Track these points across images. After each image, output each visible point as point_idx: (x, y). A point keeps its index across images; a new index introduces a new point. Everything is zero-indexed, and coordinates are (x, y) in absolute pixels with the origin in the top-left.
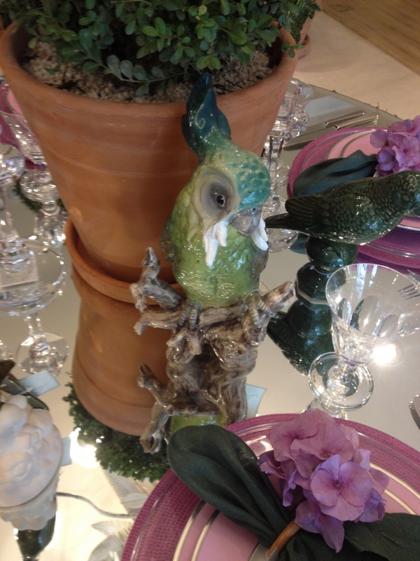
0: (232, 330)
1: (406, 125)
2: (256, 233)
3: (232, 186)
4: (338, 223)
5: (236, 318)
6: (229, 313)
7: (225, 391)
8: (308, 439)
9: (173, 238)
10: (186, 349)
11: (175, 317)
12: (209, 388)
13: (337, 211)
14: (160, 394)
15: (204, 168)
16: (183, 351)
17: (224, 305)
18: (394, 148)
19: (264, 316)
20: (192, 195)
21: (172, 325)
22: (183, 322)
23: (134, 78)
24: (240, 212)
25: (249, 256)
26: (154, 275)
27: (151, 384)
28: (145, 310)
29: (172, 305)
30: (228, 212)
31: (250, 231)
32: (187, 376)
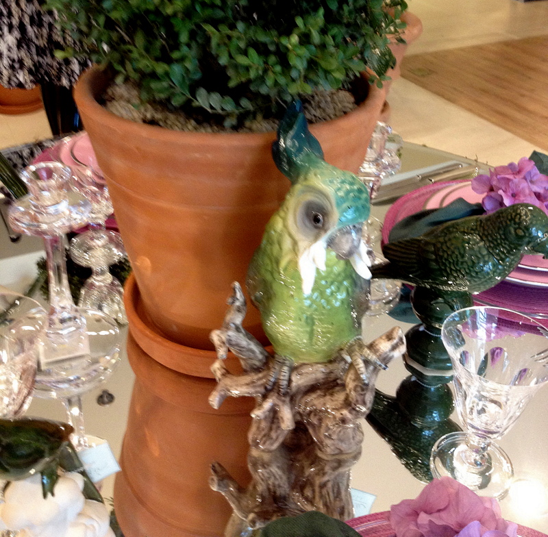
0: (332, 395)
1: (511, 169)
2: (356, 257)
3: (330, 203)
4: (446, 266)
5: (335, 380)
6: (328, 371)
7: (324, 491)
8: (438, 514)
9: (263, 271)
10: (274, 426)
11: (260, 379)
12: (302, 489)
13: (444, 251)
14: (238, 501)
15: (298, 187)
16: (271, 429)
17: (321, 361)
18: (501, 192)
19: (371, 368)
20: (284, 220)
21: (258, 389)
22: (271, 383)
23: (223, 109)
24: (339, 230)
25: (350, 289)
26: (238, 319)
27: (227, 486)
28: (223, 375)
29: (258, 363)
30: (326, 231)
31: (350, 253)
32: (274, 469)
